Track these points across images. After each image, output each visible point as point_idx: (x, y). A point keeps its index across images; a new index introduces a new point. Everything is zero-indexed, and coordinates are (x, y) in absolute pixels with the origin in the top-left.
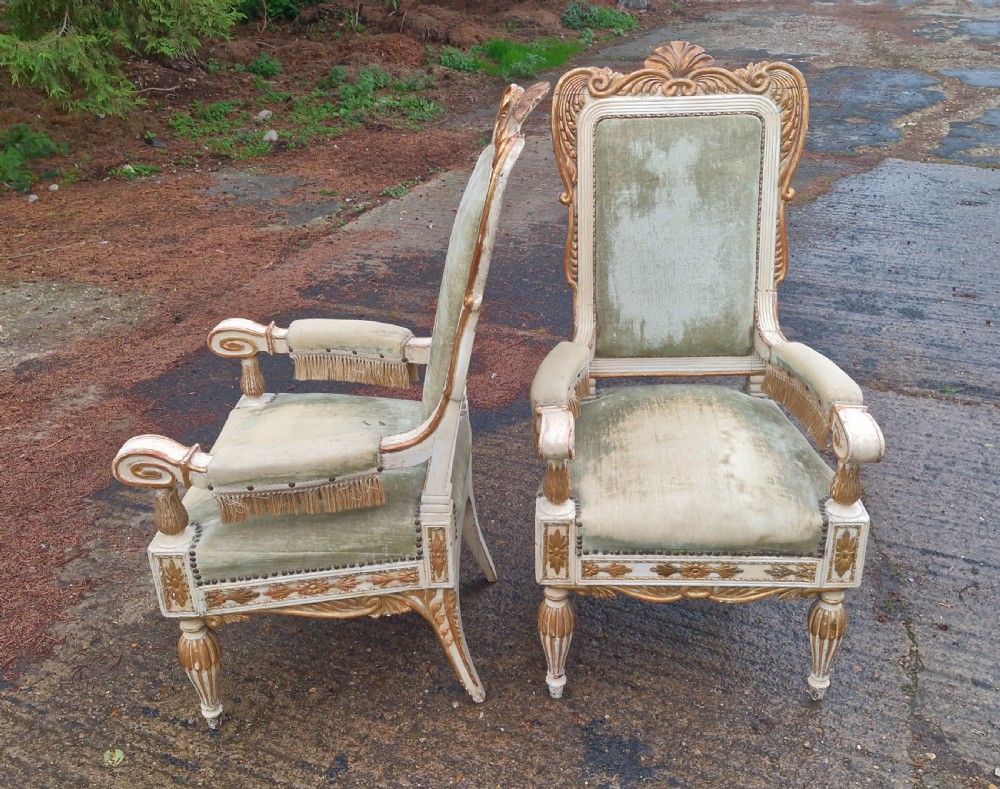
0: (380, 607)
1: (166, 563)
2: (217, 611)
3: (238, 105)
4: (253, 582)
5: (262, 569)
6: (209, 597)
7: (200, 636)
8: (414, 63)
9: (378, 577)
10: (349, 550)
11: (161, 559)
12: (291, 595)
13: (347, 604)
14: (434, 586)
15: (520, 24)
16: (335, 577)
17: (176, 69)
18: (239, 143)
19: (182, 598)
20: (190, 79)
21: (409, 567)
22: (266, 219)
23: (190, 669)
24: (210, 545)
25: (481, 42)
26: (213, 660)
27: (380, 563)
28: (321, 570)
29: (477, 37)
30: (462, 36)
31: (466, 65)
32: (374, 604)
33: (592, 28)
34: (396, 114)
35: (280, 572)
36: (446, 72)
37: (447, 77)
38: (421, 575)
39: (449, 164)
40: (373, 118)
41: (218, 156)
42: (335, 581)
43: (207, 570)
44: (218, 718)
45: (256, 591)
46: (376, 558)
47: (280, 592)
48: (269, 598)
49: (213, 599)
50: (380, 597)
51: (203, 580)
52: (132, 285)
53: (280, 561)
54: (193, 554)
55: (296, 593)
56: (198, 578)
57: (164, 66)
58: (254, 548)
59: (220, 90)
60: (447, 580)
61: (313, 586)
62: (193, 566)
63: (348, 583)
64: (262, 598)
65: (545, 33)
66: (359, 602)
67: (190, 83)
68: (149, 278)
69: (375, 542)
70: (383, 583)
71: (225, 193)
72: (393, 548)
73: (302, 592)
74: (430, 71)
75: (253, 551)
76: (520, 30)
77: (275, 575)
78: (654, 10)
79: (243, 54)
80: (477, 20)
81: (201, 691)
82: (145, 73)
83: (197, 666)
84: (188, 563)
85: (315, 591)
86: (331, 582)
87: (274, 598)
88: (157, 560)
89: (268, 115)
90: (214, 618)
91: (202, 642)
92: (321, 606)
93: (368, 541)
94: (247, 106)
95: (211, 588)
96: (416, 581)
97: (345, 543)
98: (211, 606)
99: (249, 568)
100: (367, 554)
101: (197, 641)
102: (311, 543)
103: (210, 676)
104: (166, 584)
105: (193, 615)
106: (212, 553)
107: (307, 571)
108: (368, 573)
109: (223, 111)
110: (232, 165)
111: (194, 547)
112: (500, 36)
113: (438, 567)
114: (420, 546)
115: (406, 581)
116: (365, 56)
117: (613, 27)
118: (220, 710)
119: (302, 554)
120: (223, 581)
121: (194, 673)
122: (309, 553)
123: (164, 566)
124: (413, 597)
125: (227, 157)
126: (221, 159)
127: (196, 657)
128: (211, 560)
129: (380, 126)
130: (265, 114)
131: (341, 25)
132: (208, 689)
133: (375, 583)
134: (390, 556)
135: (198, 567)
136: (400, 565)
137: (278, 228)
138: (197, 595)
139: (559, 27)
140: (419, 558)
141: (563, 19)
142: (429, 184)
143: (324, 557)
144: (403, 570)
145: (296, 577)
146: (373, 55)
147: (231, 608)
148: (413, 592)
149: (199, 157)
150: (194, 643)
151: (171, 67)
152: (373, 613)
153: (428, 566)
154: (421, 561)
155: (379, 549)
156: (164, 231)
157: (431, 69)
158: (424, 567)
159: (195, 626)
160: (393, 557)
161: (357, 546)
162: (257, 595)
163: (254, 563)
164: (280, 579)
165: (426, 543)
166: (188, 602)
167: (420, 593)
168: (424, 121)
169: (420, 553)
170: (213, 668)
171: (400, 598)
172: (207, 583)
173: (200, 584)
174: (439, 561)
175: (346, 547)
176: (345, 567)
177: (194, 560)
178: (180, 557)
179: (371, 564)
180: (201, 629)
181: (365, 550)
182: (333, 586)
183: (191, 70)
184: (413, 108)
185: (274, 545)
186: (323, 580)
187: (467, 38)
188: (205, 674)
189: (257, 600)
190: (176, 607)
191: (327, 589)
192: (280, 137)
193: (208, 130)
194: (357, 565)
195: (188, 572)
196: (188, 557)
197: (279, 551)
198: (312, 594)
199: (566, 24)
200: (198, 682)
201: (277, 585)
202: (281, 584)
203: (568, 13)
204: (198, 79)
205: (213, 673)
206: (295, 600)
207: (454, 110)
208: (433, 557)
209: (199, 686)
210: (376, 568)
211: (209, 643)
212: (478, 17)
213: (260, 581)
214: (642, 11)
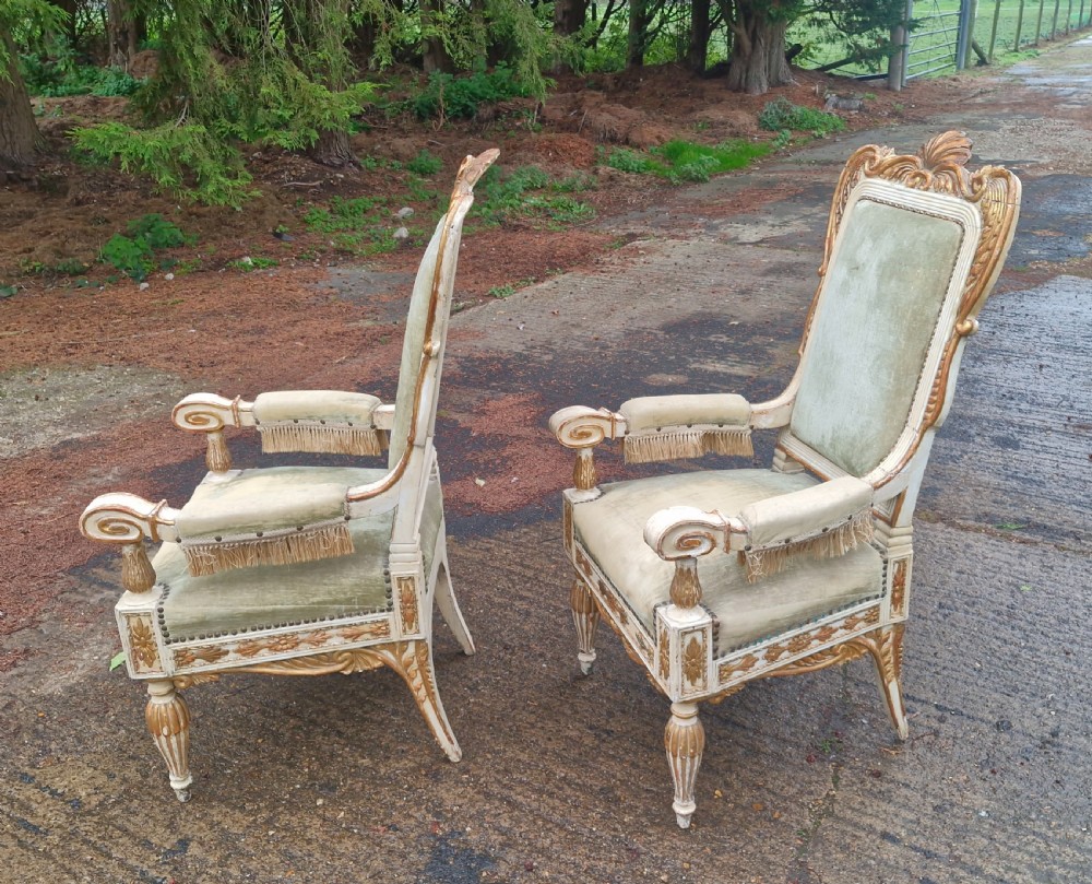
0: (351, 663)
1: (134, 622)
2: (186, 671)
3: (380, 202)
4: (223, 639)
5: (233, 624)
6: (178, 656)
7: (169, 700)
8: (583, 164)
9: (348, 631)
10: (319, 603)
11: (128, 617)
12: (262, 652)
13: (318, 659)
14: (405, 638)
15: (712, 125)
16: (307, 632)
17: (327, 165)
18: (367, 240)
19: (150, 658)
20: (338, 175)
21: (379, 619)
22: (359, 314)
23: (159, 735)
24: (178, 601)
25: (662, 142)
26: (182, 724)
27: (351, 616)
28: (291, 625)
29: (658, 138)
30: (642, 137)
31: (636, 165)
32: (346, 660)
33: (791, 129)
34: (542, 214)
35: (249, 628)
36: (612, 173)
37: (611, 178)
38: (392, 627)
39: (572, 266)
40: (513, 217)
41: (342, 252)
42: (306, 636)
43: (175, 627)
44: (187, 789)
45: (224, 648)
46: (346, 611)
47: (250, 649)
48: (238, 655)
49: (182, 658)
50: (351, 651)
51: (171, 637)
52: (201, 372)
53: (249, 616)
54: (161, 610)
55: (266, 650)
56: (166, 636)
57: (315, 160)
58: (224, 602)
59: (366, 186)
60: (418, 632)
61: (282, 642)
62: (162, 623)
63: (318, 637)
64: (232, 656)
65: (736, 135)
66: (330, 657)
67: (336, 179)
68: (219, 367)
69: (345, 593)
70: (355, 637)
71: (331, 288)
72: (364, 600)
73: (272, 648)
74: (595, 172)
75: (221, 605)
76: (710, 131)
77: (244, 631)
78: (867, 111)
79: (408, 152)
80: (666, 120)
81: (170, 759)
82: (292, 167)
83: (165, 731)
84: (156, 619)
85: (285, 647)
86: (301, 637)
87: (244, 655)
88: (124, 618)
89: (408, 212)
90: (183, 678)
91: (170, 706)
92: (292, 662)
93: (337, 593)
94: (390, 203)
95: (180, 646)
96: (387, 633)
97: (314, 595)
98: (179, 665)
99: (218, 623)
100: (337, 606)
101: (165, 705)
102: (280, 597)
103: (179, 743)
104: (133, 644)
105: (161, 676)
106: (180, 608)
107: (277, 626)
108: (338, 627)
109: (362, 207)
110: (353, 261)
111: (162, 603)
112: (685, 136)
113: (409, 619)
114: (390, 597)
115: (377, 635)
116: (530, 155)
117: (814, 128)
118: (190, 780)
119: (271, 607)
120: (192, 639)
121: (163, 739)
122: (279, 607)
123: (132, 624)
124: (385, 652)
125: (351, 252)
126: (345, 254)
127: (163, 721)
128: (179, 616)
129: (517, 226)
130: (405, 211)
131: (518, 124)
132: (177, 756)
133: (347, 637)
134: (360, 609)
135: (166, 624)
136: (370, 617)
137: (368, 323)
138: (165, 653)
139: (755, 128)
140: (389, 610)
141: (759, 120)
142: (540, 286)
143: (294, 610)
144: (373, 622)
145: (265, 633)
146: (539, 154)
147: (200, 666)
148: (384, 646)
149: (322, 252)
150: (163, 707)
151: (322, 163)
152: (344, 669)
153: (399, 618)
154: (391, 613)
155: (349, 601)
156: (254, 322)
157: (596, 169)
158: (394, 619)
159: (163, 689)
160: (363, 609)
161: (327, 598)
162: (227, 653)
163: (223, 618)
164: (250, 635)
165: (396, 593)
166: (156, 663)
167: (391, 646)
168: (568, 222)
169: (391, 604)
170: (182, 733)
171: (371, 652)
172: (176, 641)
173: (168, 643)
174: (410, 611)
175: (316, 599)
176: (314, 621)
177: (161, 617)
178: (148, 615)
179: (341, 617)
180: (170, 692)
181: (335, 602)
182: (302, 641)
183: (342, 165)
184: (560, 208)
185: (243, 600)
186: (293, 634)
187: (648, 138)
188: (173, 740)
189: (226, 658)
190: (143, 667)
191: (297, 644)
192: (411, 234)
193: (341, 225)
194: (327, 618)
195: (156, 629)
196: (156, 614)
197: (247, 605)
198: (282, 650)
199: (764, 125)
200: (167, 750)
201: (245, 642)
202: (250, 640)
203: (766, 113)
204: (346, 175)
205: (182, 739)
206: (265, 656)
207: (604, 212)
208: (403, 608)
209: (168, 753)
210: (347, 621)
211: (177, 706)
212: (668, 117)
213: (229, 638)
214: (852, 112)
